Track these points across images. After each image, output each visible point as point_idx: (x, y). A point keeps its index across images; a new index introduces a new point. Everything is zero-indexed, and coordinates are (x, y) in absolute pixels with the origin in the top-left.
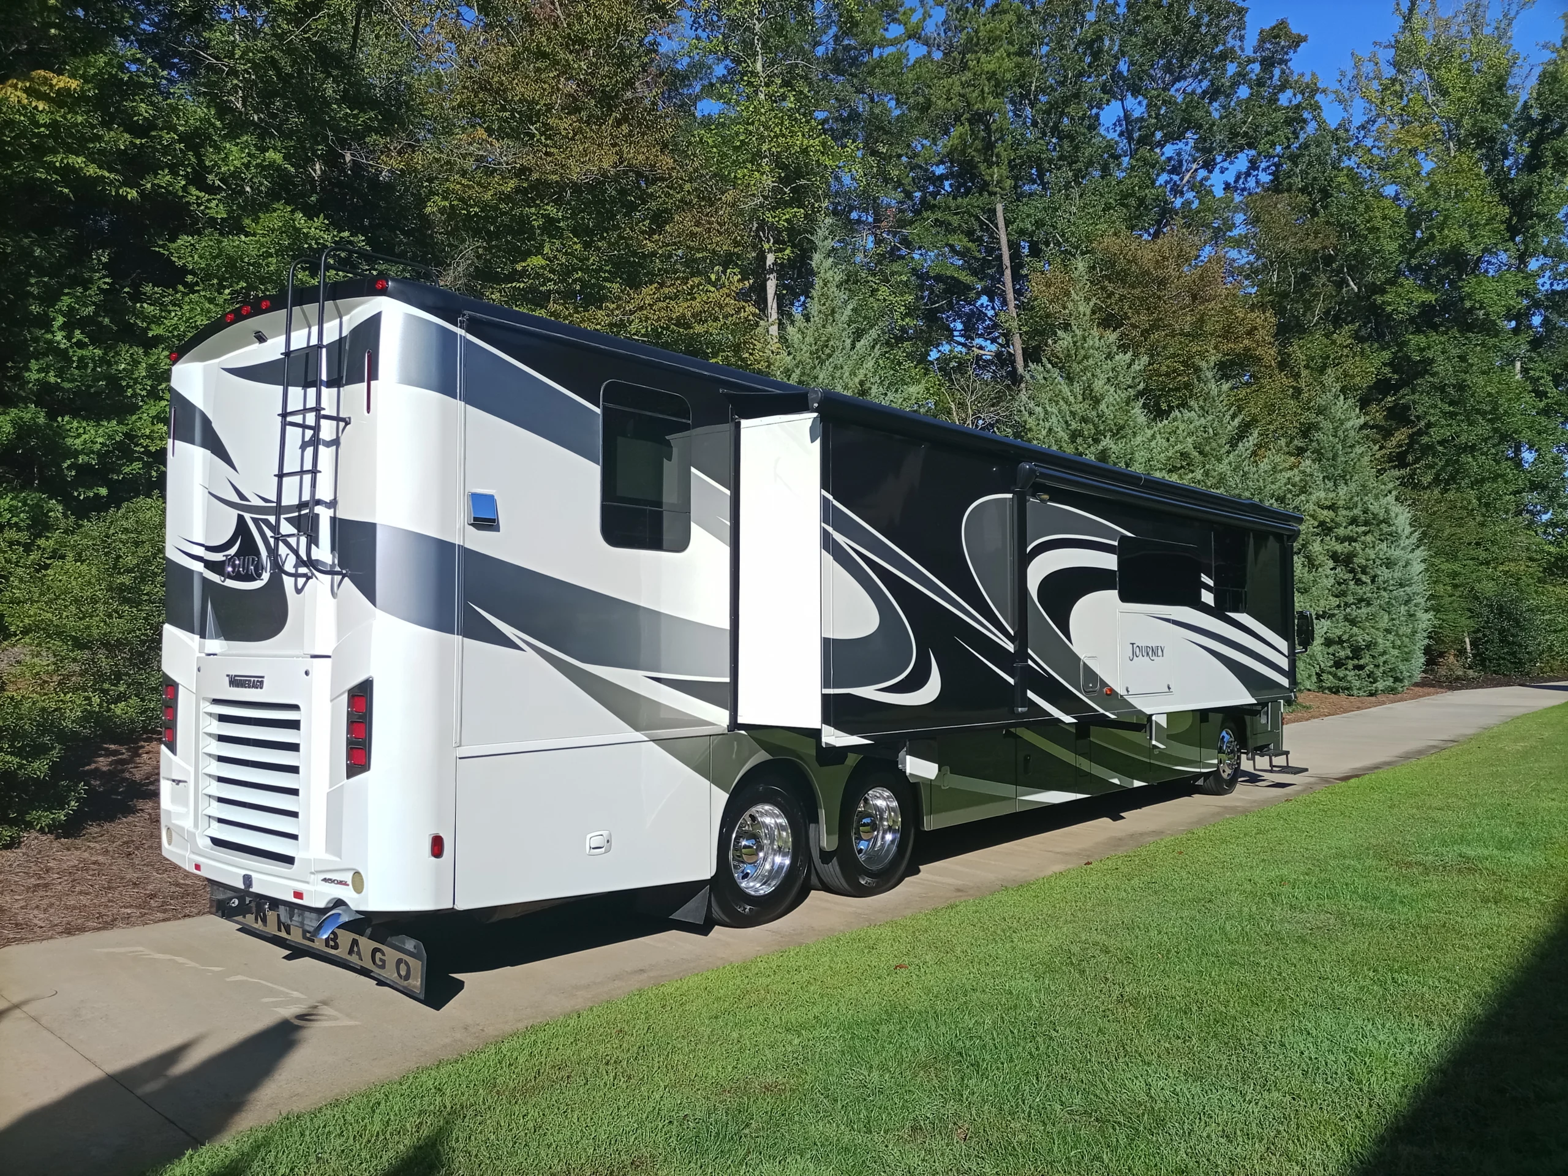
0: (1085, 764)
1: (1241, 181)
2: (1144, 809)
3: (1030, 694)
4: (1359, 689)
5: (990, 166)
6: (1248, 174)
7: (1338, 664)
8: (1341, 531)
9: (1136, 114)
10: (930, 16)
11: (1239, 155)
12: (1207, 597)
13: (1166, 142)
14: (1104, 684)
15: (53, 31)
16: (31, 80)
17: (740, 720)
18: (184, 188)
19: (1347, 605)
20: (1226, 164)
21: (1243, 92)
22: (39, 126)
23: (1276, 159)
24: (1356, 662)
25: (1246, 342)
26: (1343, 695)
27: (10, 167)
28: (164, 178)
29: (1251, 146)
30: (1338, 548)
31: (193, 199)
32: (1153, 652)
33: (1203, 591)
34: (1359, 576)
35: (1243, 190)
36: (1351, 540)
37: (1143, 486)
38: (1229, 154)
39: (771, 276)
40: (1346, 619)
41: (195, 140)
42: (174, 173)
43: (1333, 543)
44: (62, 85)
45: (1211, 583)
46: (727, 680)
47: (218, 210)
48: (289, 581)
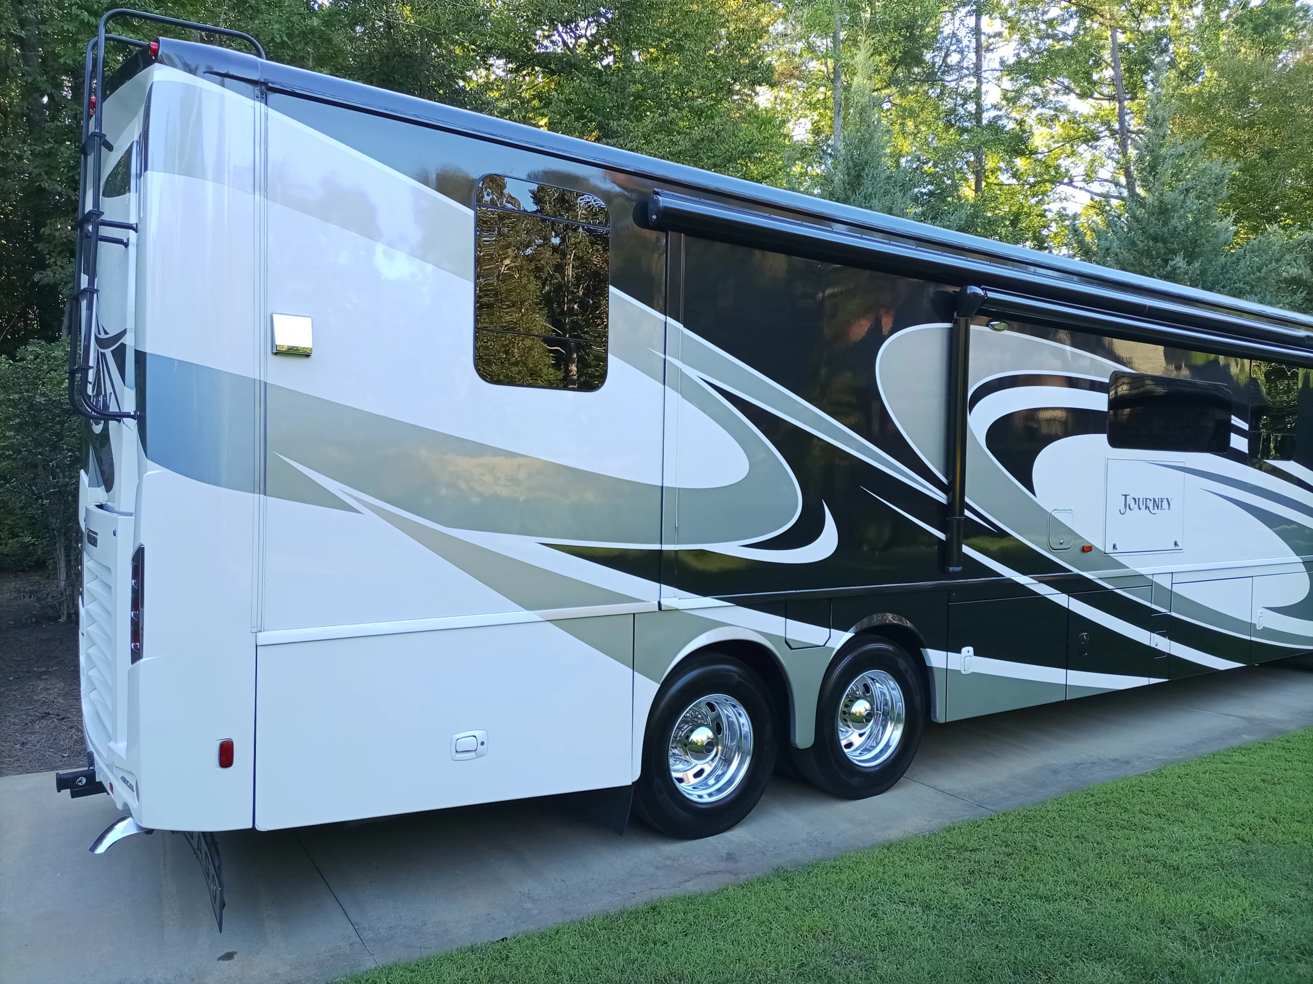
0: (1163, 644)
12: (1239, 443)
32: (1153, 504)
33: (1233, 436)
37: (1148, 315)
45: (1245, 426)
48: (112, 424)
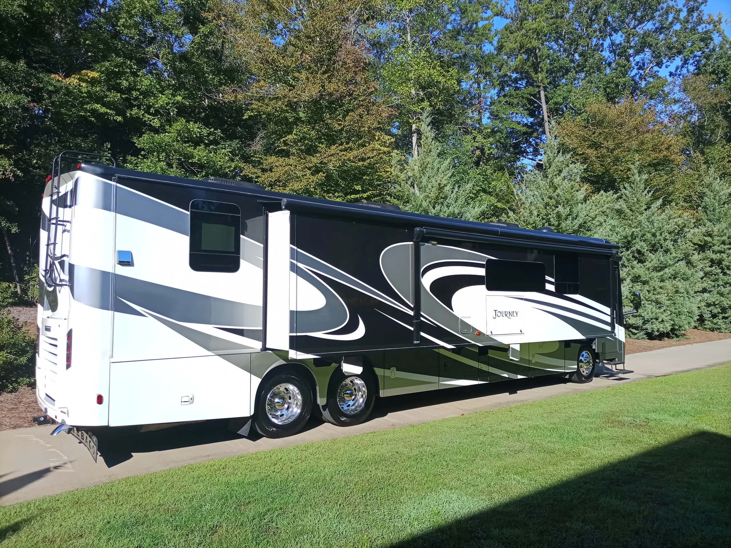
0: (484, 367)
1: (679, 70)
2: (533, 389)
3: (422, 334)
4: (726, 329)
5: (536, 73)
6: (682, 67)
7: (714, 316)
8: (716, 248)
9: (617, 42)
10: (508, 4)
11: (676, 58)
12: (550, 287)
13: (636, 55)
14: (475, 329)
15: (89, 54)
16: (81, 75)
17: (267, 346)
18: (143, 115)
19: (718, 285)
20: (668, 63)
21: (677, 27)
22: (82, 93)
23: (697, 58)
24: (724, 315)
25: (665, 153)
26: (716, 332)
27: (71, 111)
28: (135, 111)
29: (680, 53)
30: (714, 256)
31: (146, 119)
32: (509, 314)
33: (547, 284)
34: (726, 271)
35: (680, 75)
36: (721, 252)
37: (500, 235)
38: (670, 58)
39: (415, 135)
40: (718, 293)
41: (146, 94)
42: (139, 108)
43: (711, 254)
44: (92, 76)
45: (552, 280)
46: (261, 328)
47: (156, 123)
48: (57, 288)
